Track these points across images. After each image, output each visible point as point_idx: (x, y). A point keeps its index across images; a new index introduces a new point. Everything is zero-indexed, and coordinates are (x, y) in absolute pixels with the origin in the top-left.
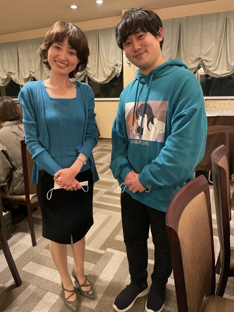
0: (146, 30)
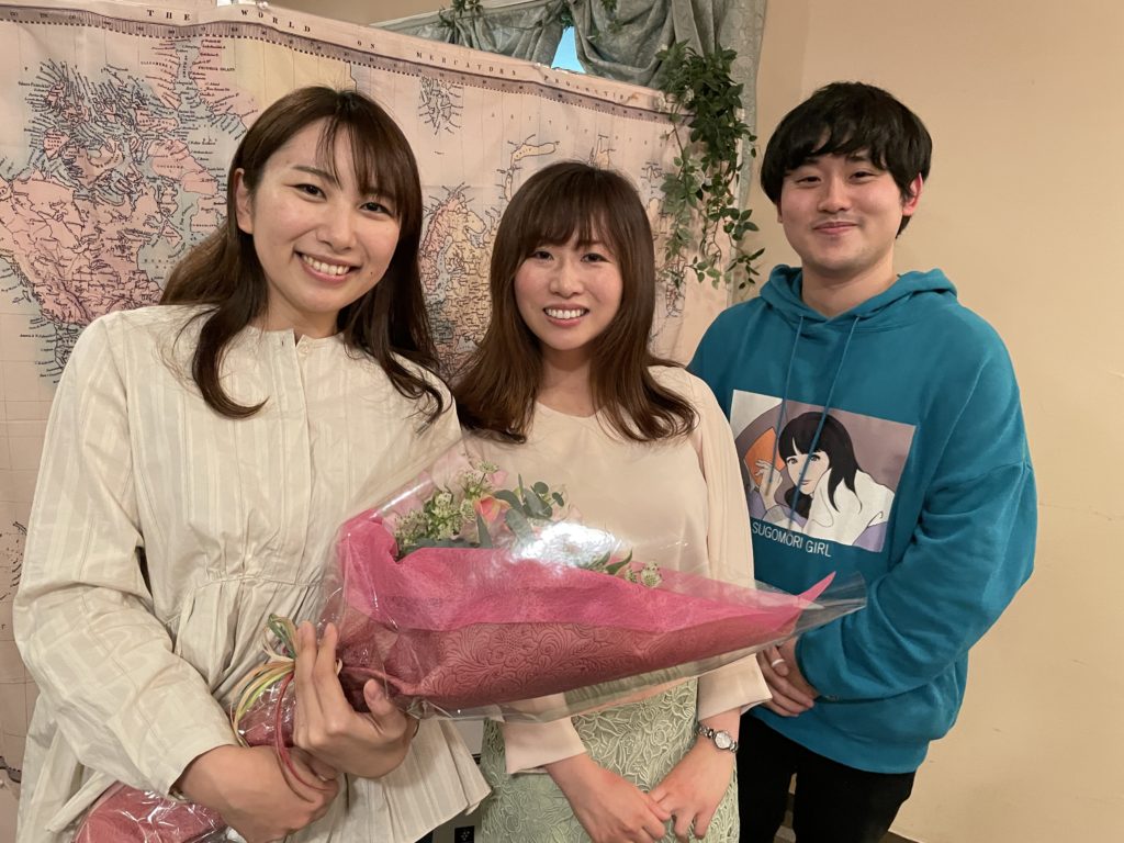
0: (883, 163)
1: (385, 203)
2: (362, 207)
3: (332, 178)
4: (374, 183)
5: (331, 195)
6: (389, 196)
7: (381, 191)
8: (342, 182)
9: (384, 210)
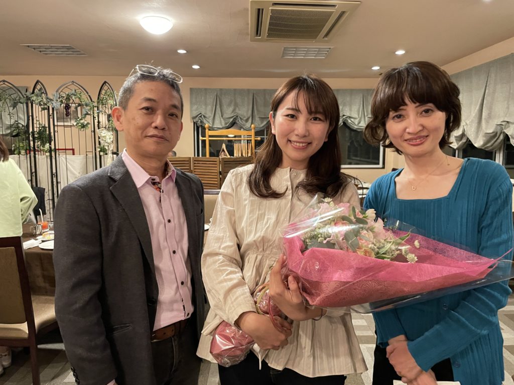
1: (318, 116)
2: (311, 120)
3: (297, 110)
4: (313, 109)
5: (298, 117)
6: (320, 113)
7: (316, 112)
8: (301, 111)
9: (320, 120)
